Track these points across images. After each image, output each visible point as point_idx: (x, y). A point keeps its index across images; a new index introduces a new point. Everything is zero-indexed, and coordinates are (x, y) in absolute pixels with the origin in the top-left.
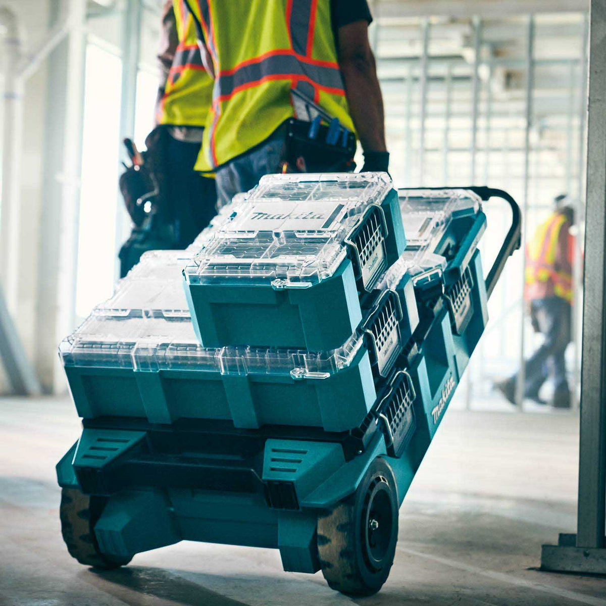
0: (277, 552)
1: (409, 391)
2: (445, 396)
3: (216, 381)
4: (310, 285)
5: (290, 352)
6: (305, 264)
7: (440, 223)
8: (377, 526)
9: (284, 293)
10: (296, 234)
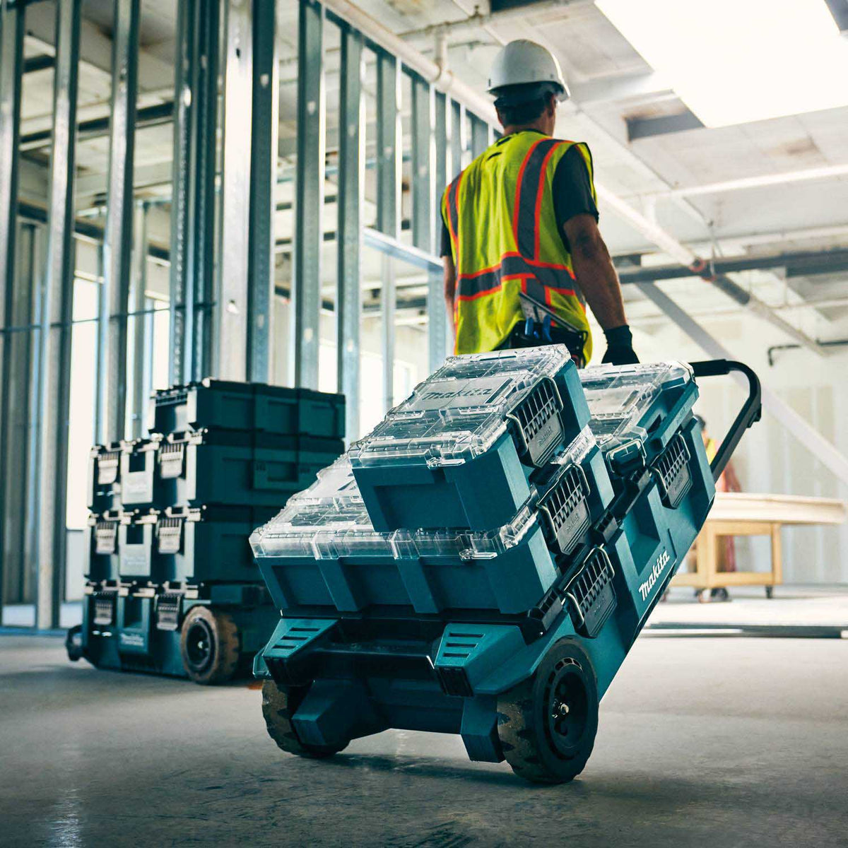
0: (459, 737)
1: (606, 567)
2: (658, 572)
3: (388, 566)
4: (463, 461)
5: (459, 533)
6: (457, 440)
7: (646, 396)
8: (567, 711)
9: (440, 472)
10: (460, 411)
